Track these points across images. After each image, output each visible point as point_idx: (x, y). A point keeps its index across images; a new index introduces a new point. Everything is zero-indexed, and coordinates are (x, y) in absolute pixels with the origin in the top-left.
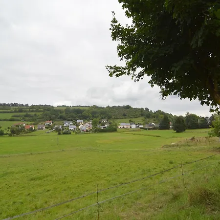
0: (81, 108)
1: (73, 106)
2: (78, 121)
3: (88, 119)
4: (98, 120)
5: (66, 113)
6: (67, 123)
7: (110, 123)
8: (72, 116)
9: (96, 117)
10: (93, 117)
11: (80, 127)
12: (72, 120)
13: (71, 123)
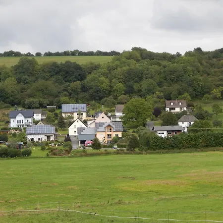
0: (81, 61)
1: (49, 54)
2: (65, 108)
3: (110, 99)
4: (149, 102)
5: (19, 81)
6: (20, 117)
7: (201, 116)
8: (44, 91)
9: (140, 94)
10: (130, 91)
11: (72, 131)
12: (41, 106)
13: (38, 117)
